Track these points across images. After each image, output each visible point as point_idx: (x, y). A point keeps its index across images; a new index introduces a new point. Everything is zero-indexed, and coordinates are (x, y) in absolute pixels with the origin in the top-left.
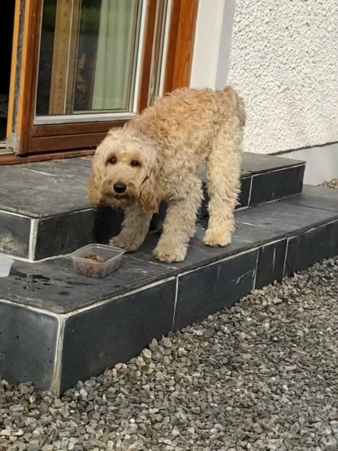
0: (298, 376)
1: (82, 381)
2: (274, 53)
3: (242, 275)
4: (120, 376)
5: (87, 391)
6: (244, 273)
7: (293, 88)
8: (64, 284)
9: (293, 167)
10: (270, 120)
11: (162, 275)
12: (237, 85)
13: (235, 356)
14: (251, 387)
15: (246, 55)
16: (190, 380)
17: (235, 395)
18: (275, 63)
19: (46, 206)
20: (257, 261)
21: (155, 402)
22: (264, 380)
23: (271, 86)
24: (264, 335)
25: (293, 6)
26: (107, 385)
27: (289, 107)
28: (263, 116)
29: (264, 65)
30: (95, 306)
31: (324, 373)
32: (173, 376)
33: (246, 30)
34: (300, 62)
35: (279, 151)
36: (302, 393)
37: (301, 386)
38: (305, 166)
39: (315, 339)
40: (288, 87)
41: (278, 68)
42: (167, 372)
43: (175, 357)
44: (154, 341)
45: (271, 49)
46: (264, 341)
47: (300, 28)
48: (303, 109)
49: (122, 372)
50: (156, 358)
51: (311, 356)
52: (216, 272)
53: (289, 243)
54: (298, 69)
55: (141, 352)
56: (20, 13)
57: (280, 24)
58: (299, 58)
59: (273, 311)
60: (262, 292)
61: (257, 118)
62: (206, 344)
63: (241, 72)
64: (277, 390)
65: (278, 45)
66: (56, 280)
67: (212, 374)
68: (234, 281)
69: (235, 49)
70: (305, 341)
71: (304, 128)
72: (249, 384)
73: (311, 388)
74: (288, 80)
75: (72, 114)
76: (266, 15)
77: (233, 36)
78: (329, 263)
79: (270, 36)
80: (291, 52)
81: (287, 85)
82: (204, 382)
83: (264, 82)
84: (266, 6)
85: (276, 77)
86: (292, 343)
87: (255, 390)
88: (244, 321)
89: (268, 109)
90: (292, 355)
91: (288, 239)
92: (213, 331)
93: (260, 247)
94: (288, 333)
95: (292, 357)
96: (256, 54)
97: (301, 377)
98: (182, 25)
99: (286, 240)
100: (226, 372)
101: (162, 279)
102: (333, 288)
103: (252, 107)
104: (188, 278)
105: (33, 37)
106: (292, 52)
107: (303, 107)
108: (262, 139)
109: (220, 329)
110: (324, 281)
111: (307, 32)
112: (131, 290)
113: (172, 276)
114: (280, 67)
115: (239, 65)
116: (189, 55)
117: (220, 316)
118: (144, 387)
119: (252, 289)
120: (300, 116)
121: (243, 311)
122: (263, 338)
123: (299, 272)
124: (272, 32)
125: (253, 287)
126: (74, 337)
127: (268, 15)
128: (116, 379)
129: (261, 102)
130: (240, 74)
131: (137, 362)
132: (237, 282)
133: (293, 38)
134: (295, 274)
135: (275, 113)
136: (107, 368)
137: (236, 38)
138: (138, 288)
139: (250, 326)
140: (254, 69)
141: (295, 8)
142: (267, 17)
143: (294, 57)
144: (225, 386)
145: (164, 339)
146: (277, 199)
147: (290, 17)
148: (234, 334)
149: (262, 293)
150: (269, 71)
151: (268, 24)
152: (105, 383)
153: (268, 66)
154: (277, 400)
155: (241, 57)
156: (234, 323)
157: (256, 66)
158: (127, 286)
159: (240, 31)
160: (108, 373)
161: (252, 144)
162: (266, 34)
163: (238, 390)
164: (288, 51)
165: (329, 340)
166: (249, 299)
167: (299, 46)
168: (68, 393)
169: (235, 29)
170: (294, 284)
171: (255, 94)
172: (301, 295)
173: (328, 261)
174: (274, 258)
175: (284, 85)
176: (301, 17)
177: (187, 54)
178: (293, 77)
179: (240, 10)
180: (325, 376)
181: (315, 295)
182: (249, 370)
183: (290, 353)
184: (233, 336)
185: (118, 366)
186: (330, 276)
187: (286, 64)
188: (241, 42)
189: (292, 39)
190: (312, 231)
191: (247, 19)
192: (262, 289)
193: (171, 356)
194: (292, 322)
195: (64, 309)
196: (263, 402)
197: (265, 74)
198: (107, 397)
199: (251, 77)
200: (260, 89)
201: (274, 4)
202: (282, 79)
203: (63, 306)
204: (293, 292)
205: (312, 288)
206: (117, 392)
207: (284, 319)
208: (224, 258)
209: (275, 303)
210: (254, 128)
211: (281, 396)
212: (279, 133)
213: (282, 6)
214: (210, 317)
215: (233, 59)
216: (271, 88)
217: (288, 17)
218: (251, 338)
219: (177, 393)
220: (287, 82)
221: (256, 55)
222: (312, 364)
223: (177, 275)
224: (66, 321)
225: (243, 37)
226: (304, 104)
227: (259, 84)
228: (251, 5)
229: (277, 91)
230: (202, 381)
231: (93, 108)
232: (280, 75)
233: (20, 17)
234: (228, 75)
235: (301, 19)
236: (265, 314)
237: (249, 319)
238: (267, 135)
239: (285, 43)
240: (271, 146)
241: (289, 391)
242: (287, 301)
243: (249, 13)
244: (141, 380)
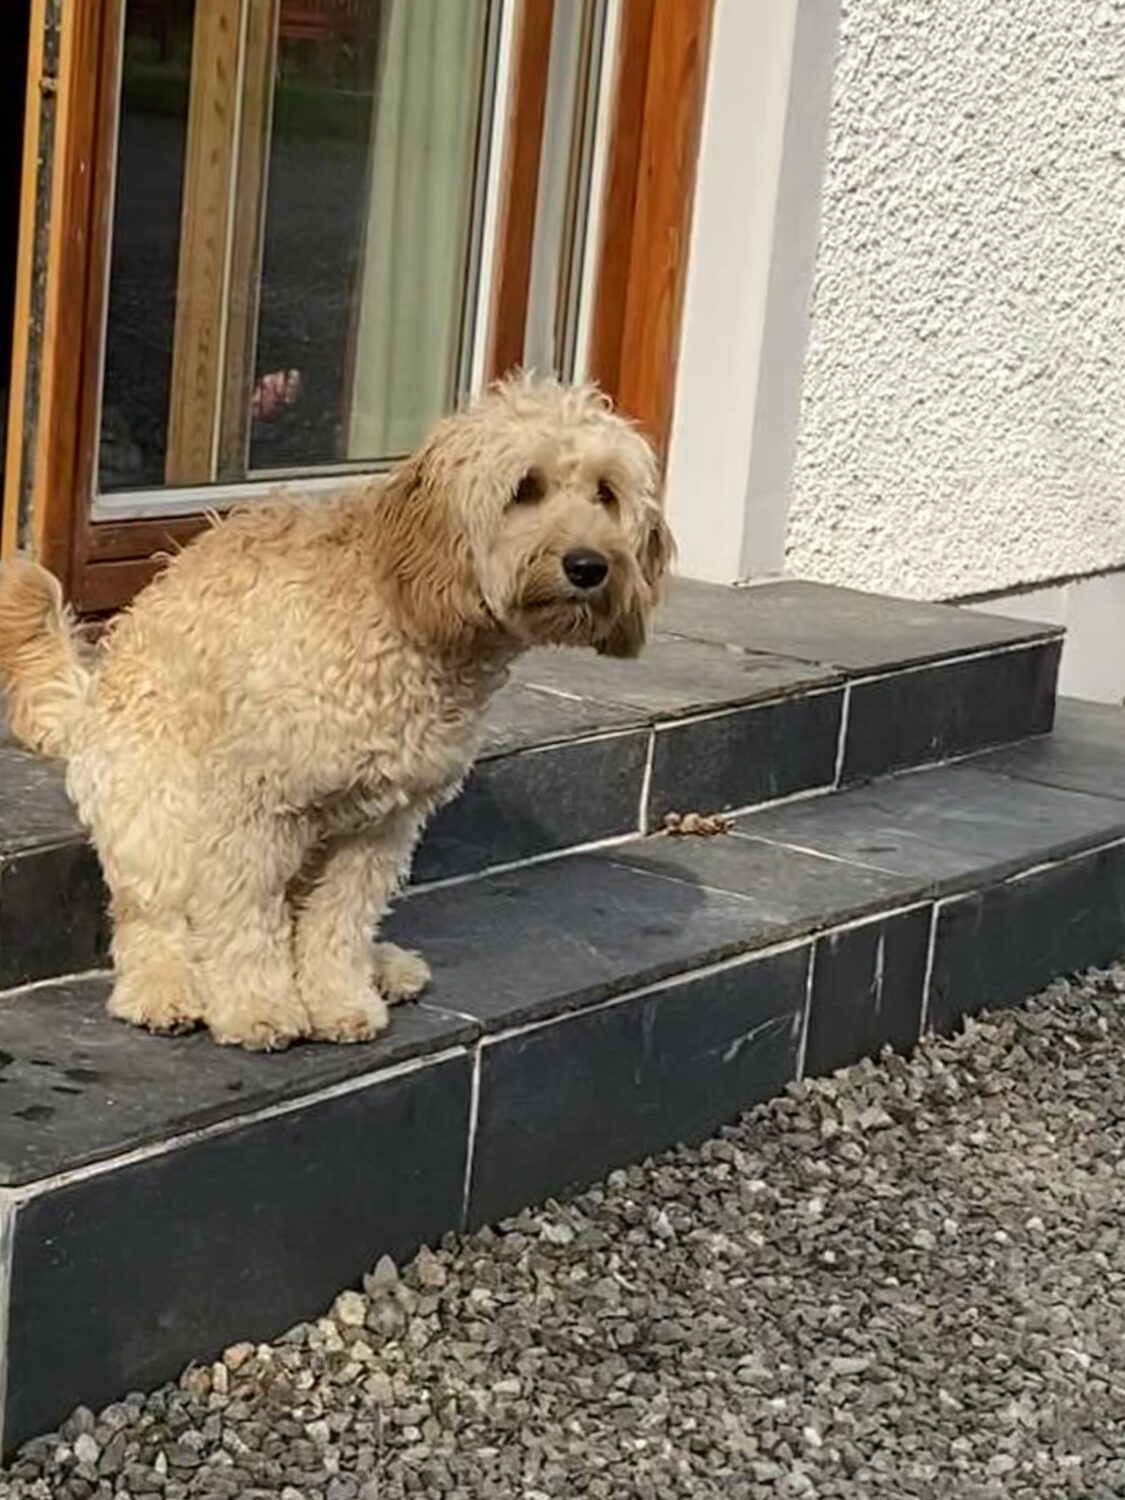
0: (870, 1394)
1: (88, 1407)
2: (987, 255)
3: (749, 1030)
4: (238, 1386)
5: (98, 1443)
6: (756, 1026)
7: (1066, 369)
8: (57, 1078)
9: (1012, 648)
10: (980, 479)
11: (412, 1045)
12: (846, 367)
13: (666, 1317)
14: (691, 1432)
15: (879, 268)
16: (481, 1407)
17: (623, 1460)
18: (992, 291)
19: (40, 810)
20: (810, 984)
21: (335, 1482)
22: (744, 1409)
23: (981, 366)
24: (793, 1244)
25: (1060, 99)
26: (176, 1422)
27: (1049, 436)
28: (950, 468)
29: (950, 298)
30: (136, 1156)
31: (965, 1383)
32: (429, 1388)
33: (878, 185)
34: (1090, 285)
35: (1013, 582)
36: (868, 1458)
37: (871, 1429)
38: (1062, 641)
39: (971, 1259)
40: (1047, 366)
41: (1005, 308)
42: (411, 1377)
43: (451, 1321)
44: (386, 1267)
45: (976, 244)
46: (786, 1265)
47: (1088, 169)
48: (1106, 440)
49: (245, 1376)
50: (382, 1324)
51: (939, 1320)
52: (640, 1027)
53: (940, 918)
54: (1083, 306)
55: (332, 1303)
56: (40, 161)
57: (1011, 159)
58: (1087, 268)
59: (851, 1156)
60: (827, 1088)
61: (928, 477)
62: (579, 1273)
63: (860, 326)
64: (778, 1444)
65: (1003, 230)
66: (36, 1062)
67: (563, 1382)
68: (713, 1052)
69: (835, 249)
70: (934, 1266)
71: (1112, 502)
72: (684, 1420)
73: (902, 1440)
74: (1044, 345)
75: (243, 481)
76: (955, 133)
77: (825, 209)
78: (1109, 982)
79: (971, 202)
80: (1052, 251)
81: (1041, 361)
82: (531, 1411)
83: (954, 355)
84: (950, 103)
85: (999, 335)
86: (881, 1275)
87: (700, 1443)
88: (738, 1191)
89: (971, 444)
90: (872, 1316)
91: (937, 905)
92: (614, 1228)
93: (819, 935)
94: (880, 1237)
95: (871, 1323)
96: (916, 262)
97: (878, 1397)
98: (650, 172)
99: (930, 907)
100: (617, 1377)
101: (415, 1056)
102: (1096, 1072)
103: (908, 440)
104: (523, 1047)
105: (81, 237)
106: (1059, 250)
107: (1106, 434)
108: (948, 545)
109: (639, 1222)
110: (1068, 1047)
111: (1115, 181)
112: (290, 1097)
113: (454, 1044)
114: (1014, 301)
115: (851, 302)
116: (672, 273)
117: (655, 1174)
118: (309, 1428)
119: (793, 1078)
120: (1098, 463)
121: (739, 1158)
122: (786, 1253)
123: (986, 1014)
124: (977, 187)
125: (795, 1069)
126: (55, 1262)
127: (962, 132)
128: (216, 1401)
129: (938, 422)
130: (857, 332)
131: (311, 1339)
132: (729, 1056)
133: (1063, 204)
134: (969, 1022)
135: (997, 455)
136: (194, 1362)
137: (838, 214)
138: (314, 1090)
139: (752, 1211)
140: (910, 313)
141: (1067, 105)
142: (957, 140)
143: (1069, 266)
144: (597, 1430)
145: (425, 1257)
146: (951, 755)
147: (1047, 135)
148: (685, 1239)
149: (828, 1093)
150: (969, 317)
151: (963, 161)
152: (171, 1415)
153: (966, 301)
154: (770, 1482)
155: (860, 274)
156: (698, 1198)
157: (919, 304)
158: (269, 1087)
159: (853, 190)
160: (193, 1379)
161: (906, 562)
162: (955, 195)
163: (641, 1444)
164: (1045, 246)
165: (1021, 1264)
166: (774, 1113)
167: (1087, 230)
168: (29, 1450)
169: (833, 185)
170: (955, 1056)
171: (916, 397)
172: (972, 1096)
173: (1107, 973)
174: (879, 970)
175: (1032, 361)
176: (1093, 135)
177: (665, 270)
178: (1064, 333)
179: (850, 120)
180: (967, 1396)
181: (1026, 1097)
182: (703, 1369)
183: (865, 1309)
184: (682, 1245)
185: (236, 1353)
186: (1098, 1029)
187: (1034, 291)
188: (856, 227)
189: (1059, 209)
190: (1038, 875)
191: (880, 149)
192: (831, 1076)
193: (434, 1318)
194: (909, 1196)
195: (13, 1172)
196: (715, 1488)
197: (955, 329)
198: (169, 1464)
199: (899, 338)
200: (937, 379)
201: (981, 97)
202: (1021, 342)
203: (11, 1163)
204: (945, 1087)
205: (1020, 1072)
206: (209, 1447)
207: (885, 1186)
208: (665, 978)
209: (865, 1126)
210: (917, 509)
211: (790, 1467)
212: (1015, 521)
213: (1015, 98)
214: (618, 1177)
215: (827, 281)
216: (982, 371)
217: (1041, 134)
218: (743, 1252)
219: (423, 1450)
220: (1044, 352)
221: (917, 267)
222: (932, 1352)
223: (475, 1041)
224: (19, 1212)
225: (862, 209)
226: (1113, 422)
227: (933, 364)
228: (893, 102)
229: (1002, 383)
230: (522, 1408)
231: (350, 456)
232: (1013, 329)
233: (40, 176)
234: (810, 338)
235: (1090, 141)
236: (822, 1166)
237: (757, 1185)
238: (966, 531)
239: (1030, 221)
240: (983, 567)
241: (822, 1448)
242: (913, 1120)
243: (885, 130)
244: (308, 1403)
